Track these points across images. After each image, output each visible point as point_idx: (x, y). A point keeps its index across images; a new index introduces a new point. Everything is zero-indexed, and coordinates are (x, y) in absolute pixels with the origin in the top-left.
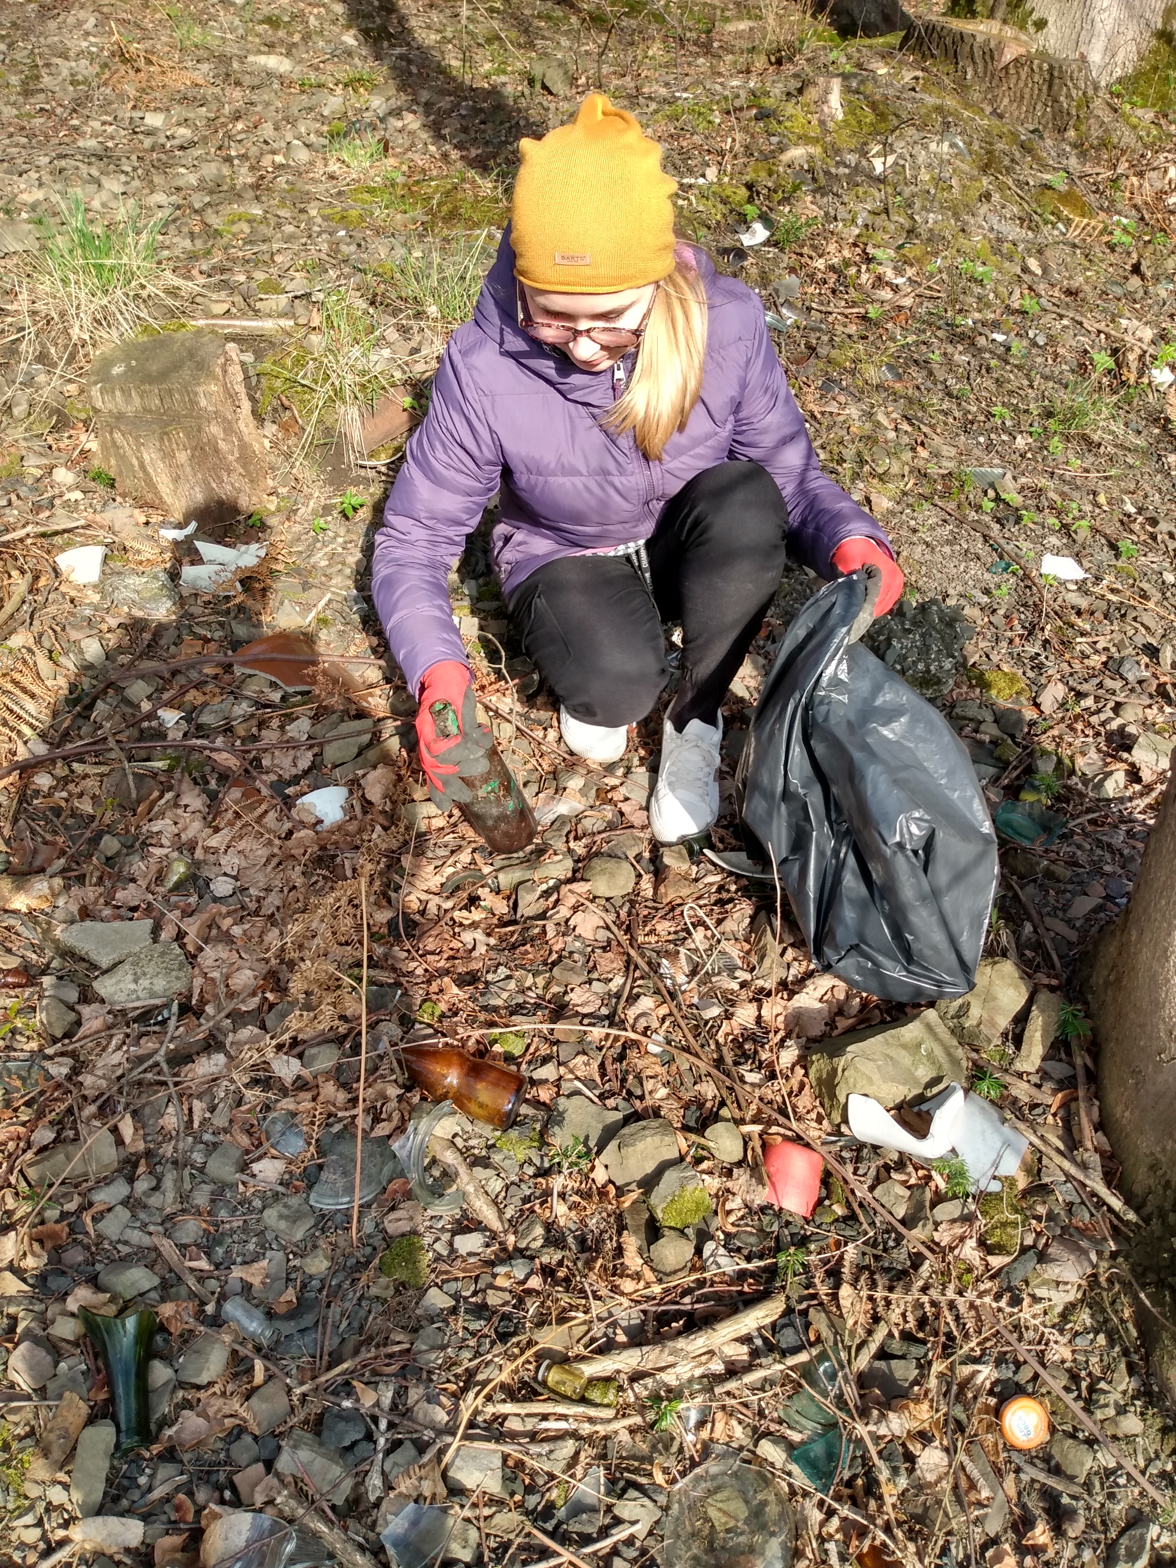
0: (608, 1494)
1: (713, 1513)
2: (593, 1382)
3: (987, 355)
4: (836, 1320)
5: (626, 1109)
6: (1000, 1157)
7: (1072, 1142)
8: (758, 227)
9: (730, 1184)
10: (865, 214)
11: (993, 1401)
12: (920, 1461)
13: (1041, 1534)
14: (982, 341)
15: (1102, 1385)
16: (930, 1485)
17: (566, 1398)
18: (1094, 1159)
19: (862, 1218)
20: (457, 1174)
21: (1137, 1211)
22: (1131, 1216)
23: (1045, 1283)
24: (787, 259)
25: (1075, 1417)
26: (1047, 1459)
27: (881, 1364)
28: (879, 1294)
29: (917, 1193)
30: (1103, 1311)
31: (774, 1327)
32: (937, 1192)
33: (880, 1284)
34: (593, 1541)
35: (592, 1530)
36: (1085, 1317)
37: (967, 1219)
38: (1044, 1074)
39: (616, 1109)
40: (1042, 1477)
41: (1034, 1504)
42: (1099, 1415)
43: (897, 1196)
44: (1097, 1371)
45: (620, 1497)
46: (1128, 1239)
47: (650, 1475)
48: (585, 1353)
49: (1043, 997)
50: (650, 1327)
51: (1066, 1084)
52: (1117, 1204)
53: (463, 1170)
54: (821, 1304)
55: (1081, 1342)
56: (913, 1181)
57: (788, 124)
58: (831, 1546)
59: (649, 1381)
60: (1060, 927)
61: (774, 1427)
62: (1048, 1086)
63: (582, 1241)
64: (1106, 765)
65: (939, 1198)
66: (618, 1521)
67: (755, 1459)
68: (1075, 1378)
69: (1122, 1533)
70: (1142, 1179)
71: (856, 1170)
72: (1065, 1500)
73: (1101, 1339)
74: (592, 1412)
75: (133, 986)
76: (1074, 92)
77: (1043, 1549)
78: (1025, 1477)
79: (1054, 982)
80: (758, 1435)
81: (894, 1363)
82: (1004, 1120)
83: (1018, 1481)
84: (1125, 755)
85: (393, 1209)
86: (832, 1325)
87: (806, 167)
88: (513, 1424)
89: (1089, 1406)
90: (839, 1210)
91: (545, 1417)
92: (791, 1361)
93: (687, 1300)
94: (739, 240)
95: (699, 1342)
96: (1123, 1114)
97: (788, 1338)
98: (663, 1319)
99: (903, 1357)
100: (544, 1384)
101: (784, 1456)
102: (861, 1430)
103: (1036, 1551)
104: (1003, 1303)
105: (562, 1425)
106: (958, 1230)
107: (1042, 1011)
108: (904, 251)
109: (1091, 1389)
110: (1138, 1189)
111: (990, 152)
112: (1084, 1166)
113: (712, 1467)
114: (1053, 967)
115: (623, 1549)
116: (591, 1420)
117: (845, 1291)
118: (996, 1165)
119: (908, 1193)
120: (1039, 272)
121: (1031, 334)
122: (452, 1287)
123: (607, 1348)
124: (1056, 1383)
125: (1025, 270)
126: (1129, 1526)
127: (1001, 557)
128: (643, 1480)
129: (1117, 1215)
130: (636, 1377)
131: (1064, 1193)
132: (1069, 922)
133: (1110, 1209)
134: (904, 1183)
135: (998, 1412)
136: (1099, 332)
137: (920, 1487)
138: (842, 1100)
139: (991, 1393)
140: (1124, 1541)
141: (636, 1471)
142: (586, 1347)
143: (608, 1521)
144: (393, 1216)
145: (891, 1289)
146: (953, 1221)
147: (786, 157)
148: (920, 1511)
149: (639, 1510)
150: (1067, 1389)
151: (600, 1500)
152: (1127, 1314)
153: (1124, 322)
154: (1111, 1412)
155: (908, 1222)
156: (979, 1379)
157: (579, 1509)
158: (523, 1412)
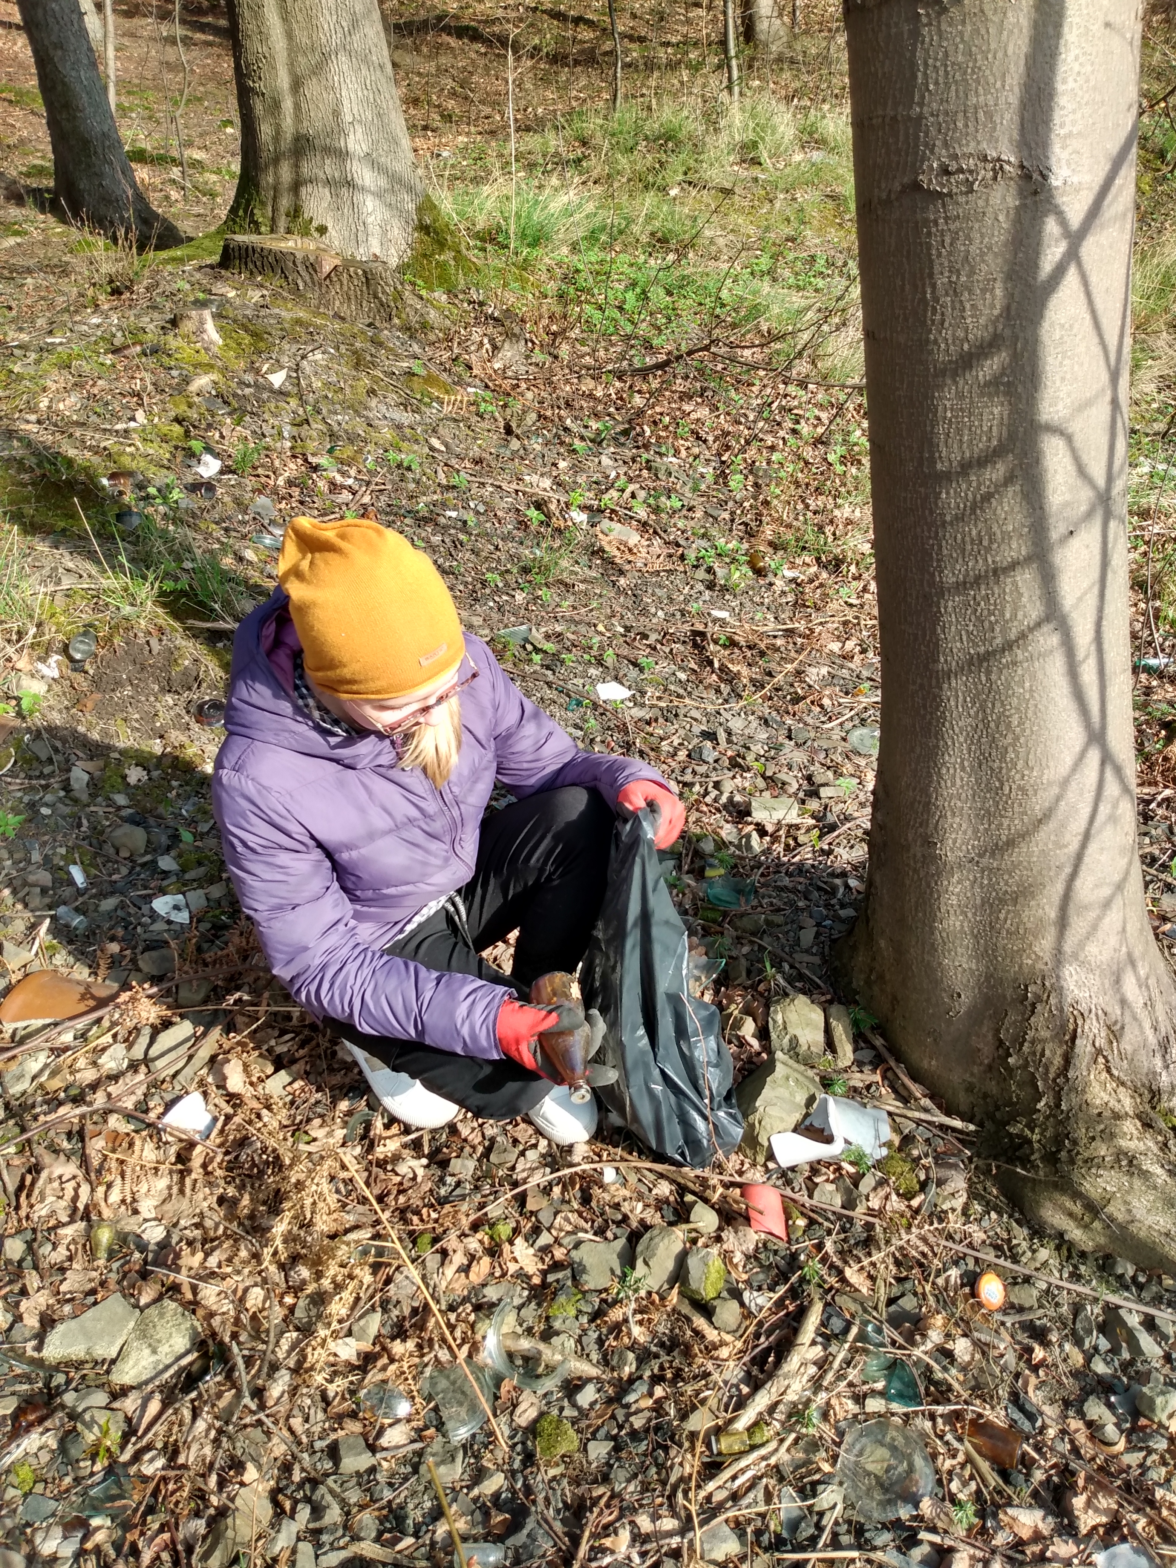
0: (804, 1499)
1: (870, 1467)
2: (751, 1429)
3: (453, 531)
4: (854, 1295)
5: (623, 1233)
6: (877, 1130)
7: (905, 1098)
8: (207, 458)
9: (725, 1247)
10: (289, 427)
11: (967, 1290)
12: (957, 1352)
13: (1039, 1353)
14: (442, 520)
15: (1014, 1242)
16: (969, 1363)
17: (742, 1454)
18: (926, 1102)
19: (820, 1220)
20: (539, 1353)
21: (971, 1121)
22: (972, 1127)
23: (945, 1199)
24: (250, 483)
25: (1011, 1270)
26: (1012, 1306)
27: (893, 1308)
28: (866, 1262)
29: (840, 1183)
30: (983, 1197)
31: (824, 1324)
32: (850, 1176)
33: (861, 1255)
34: (819, 1537)
35: (811, 1531)
36: (978, 1207)
37: (881, 1183)
38: (859, 1064)
39: (616, 1238)
40: (1018, 1318)
41: (1023, 1337)
42: (1024, 1260)
43: (831, 1192)
44: (1005, 1236)
45: (814, 1495)
46: (973, 1143)
47: (819, 1470)
48: (729, 1416)
49: (834, 1009)
50: (755, 1371)
51: (877, 1062)
52: (958, 1124)
53: (542, 1346)
54: (837, 1291)
55: (985, 1223)
56: (832, 1177)
57: (179, 356)
58: (949, 1437)
59: (781, 1407)
60: (807, 958)
61: (865, 1388)
62: (867, 1069)
63: (662, 1345)
64: (740, 830)
65: (857, 1179)
66: (821, 1514)
67: (868, 1416)
68: (997, 1247)
69: (1074, 1323)
70: (963, 1100)
71: (793, 1189)
72: (1038, 1323)
73: (994, 1215)
74: (763, 1451)
75: (154, 1358)
76: (387, 289)
77: (1044, 1359)
78: (1009, 1325)
79: (829, 997)
80: (859, 1399)
81: (900, 1302)
82: (864, 1105)
83: (1007, 1329)
84: (749, 819)
85: (515, 1406)
86: (855, 1300)
87: (214, 393)
88: (718, 1497)
89: (1015, 1259)
90: (801, 1222)
91: (734, 1478)
92: (851, 1336)
93: (762, 1339)
94: (196, 474)
95: (793, 1362)
96: (929, 1064)
97: (837, 1324)
98: (760, 1361)
99: (903, 1295)
100: (720, 1454)
101: (883, 1402)
102: (918, 1352)
103: (1042, 1363)
104: (936, 1225)
105: (749, 1474)
106: (882, 1193)
107: (838, 1020)
108: (337, 453)
109: (1010, 1249)
110: (963, 1108)
111: (355, 353)
112: (926, 1110)
113: (848, 1438)
114: (819, 987)
115: (838, 1529)
116: (764, 1458)
117: (848, 1272)
118: (877, 1137)
119: (833, 1187)
120: (443, 448)
121: (472, 505)
122: (601, 1434)
123: (741, 1404)
124: (989, 1256)
125: (432, 449)
126: (1076, 1315)
127: (569, 697)
128: (817, 1477)
129: (960, 1132)
130: (772, 1409)
131: (921, 1134)
132: (807, 951)
133: (954, 1130)
134: (827, 1181)
135: (974, 1294)
136: (517, 491)
137: (964, 1369)
138: (766, 1144)
139: (963, 1285)
140: (1078, 1325)
141: (810, 1473)
142: (726, 1411)
143: (815, 1518)
144: (518, 1411)
145: (869, 1254)
146: (875, 1189)
147: (194, 387)
148: (973, 1383)
149: (833, 1495)
150: (997, 1257)
151: (800, 1508)
152: (995, 1192)
153: (527, 478)
154: (1029, 1254)
155: (850, 1204)
156: (953, 1279)
157: (794, 1525)
158: (721, 1483)
